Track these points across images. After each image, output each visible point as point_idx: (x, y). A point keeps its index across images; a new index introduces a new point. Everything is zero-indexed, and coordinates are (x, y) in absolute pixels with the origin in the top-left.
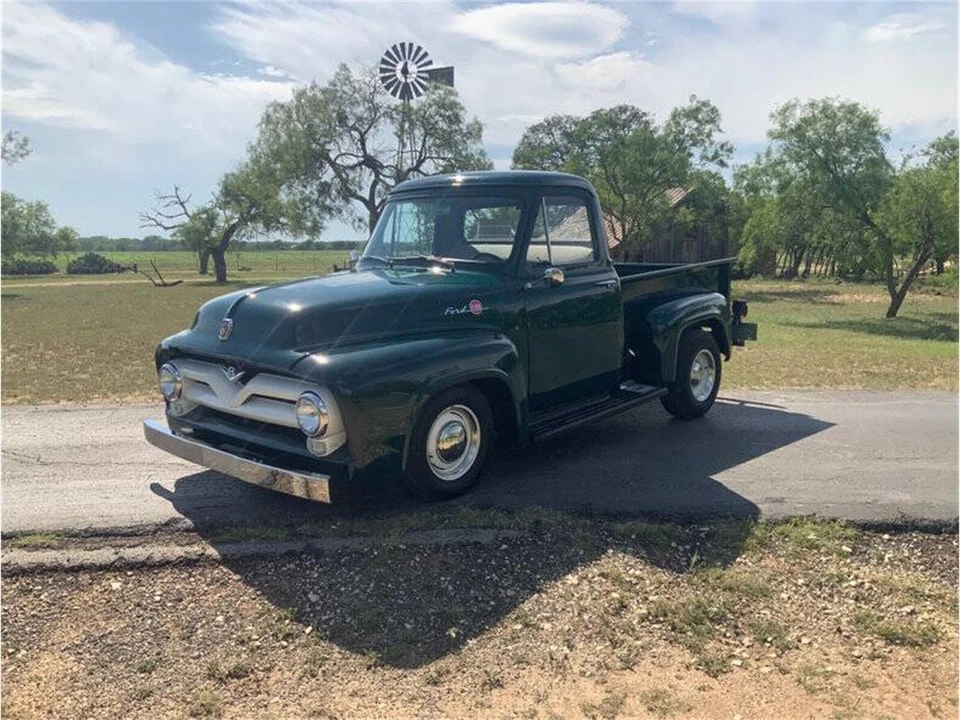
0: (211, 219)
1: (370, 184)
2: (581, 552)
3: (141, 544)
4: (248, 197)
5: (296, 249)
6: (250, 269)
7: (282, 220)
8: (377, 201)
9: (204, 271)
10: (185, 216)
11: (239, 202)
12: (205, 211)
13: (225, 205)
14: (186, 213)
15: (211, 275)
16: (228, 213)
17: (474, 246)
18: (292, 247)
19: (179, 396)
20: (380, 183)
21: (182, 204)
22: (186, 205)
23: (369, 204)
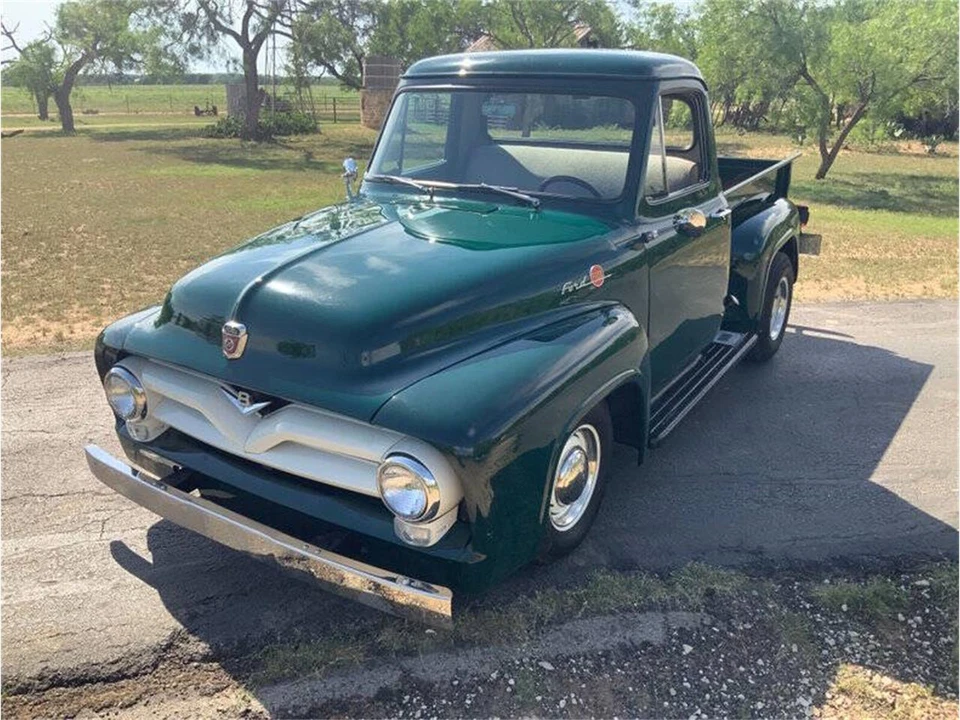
0: (48, 54)
1: (242, 16)
2: (795, 649)
3: (139, 698)
4: (90, 28)
5: (140, 83)
6: (96, 112)
7: (137, 57)
8: (251, 37)
9: (44, 116)
10: (14, 49)
11: (80, 35)
12: (38, 45)
13: (63, 38)
14: (15, 45)
15: (52, 120)
16: (68, 48)
17: (502, 146)
18: (137, 80)
19: (143, 416)
20: (254, 14)
21: (9, 34)
22: (13, 35)
23: (242, 39)
